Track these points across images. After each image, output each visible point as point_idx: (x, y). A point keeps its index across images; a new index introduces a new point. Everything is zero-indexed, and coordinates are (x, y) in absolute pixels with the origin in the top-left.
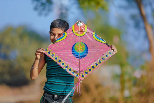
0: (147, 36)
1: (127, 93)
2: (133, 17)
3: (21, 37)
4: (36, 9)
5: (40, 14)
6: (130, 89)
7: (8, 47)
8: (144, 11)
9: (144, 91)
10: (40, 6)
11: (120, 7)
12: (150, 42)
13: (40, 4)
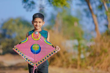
0: (93, 22)
1: (82, 56)
2: (85, 10)
3: (18, 24)
4: (25, 7)
5: (27, 10)
6: (84, 53)
7: (11, 31)
8: (91, 7)
9: (92, 54)
10: (27, 6)
11: (77, 4)
12: (95, 25)
13: (27, 4)
